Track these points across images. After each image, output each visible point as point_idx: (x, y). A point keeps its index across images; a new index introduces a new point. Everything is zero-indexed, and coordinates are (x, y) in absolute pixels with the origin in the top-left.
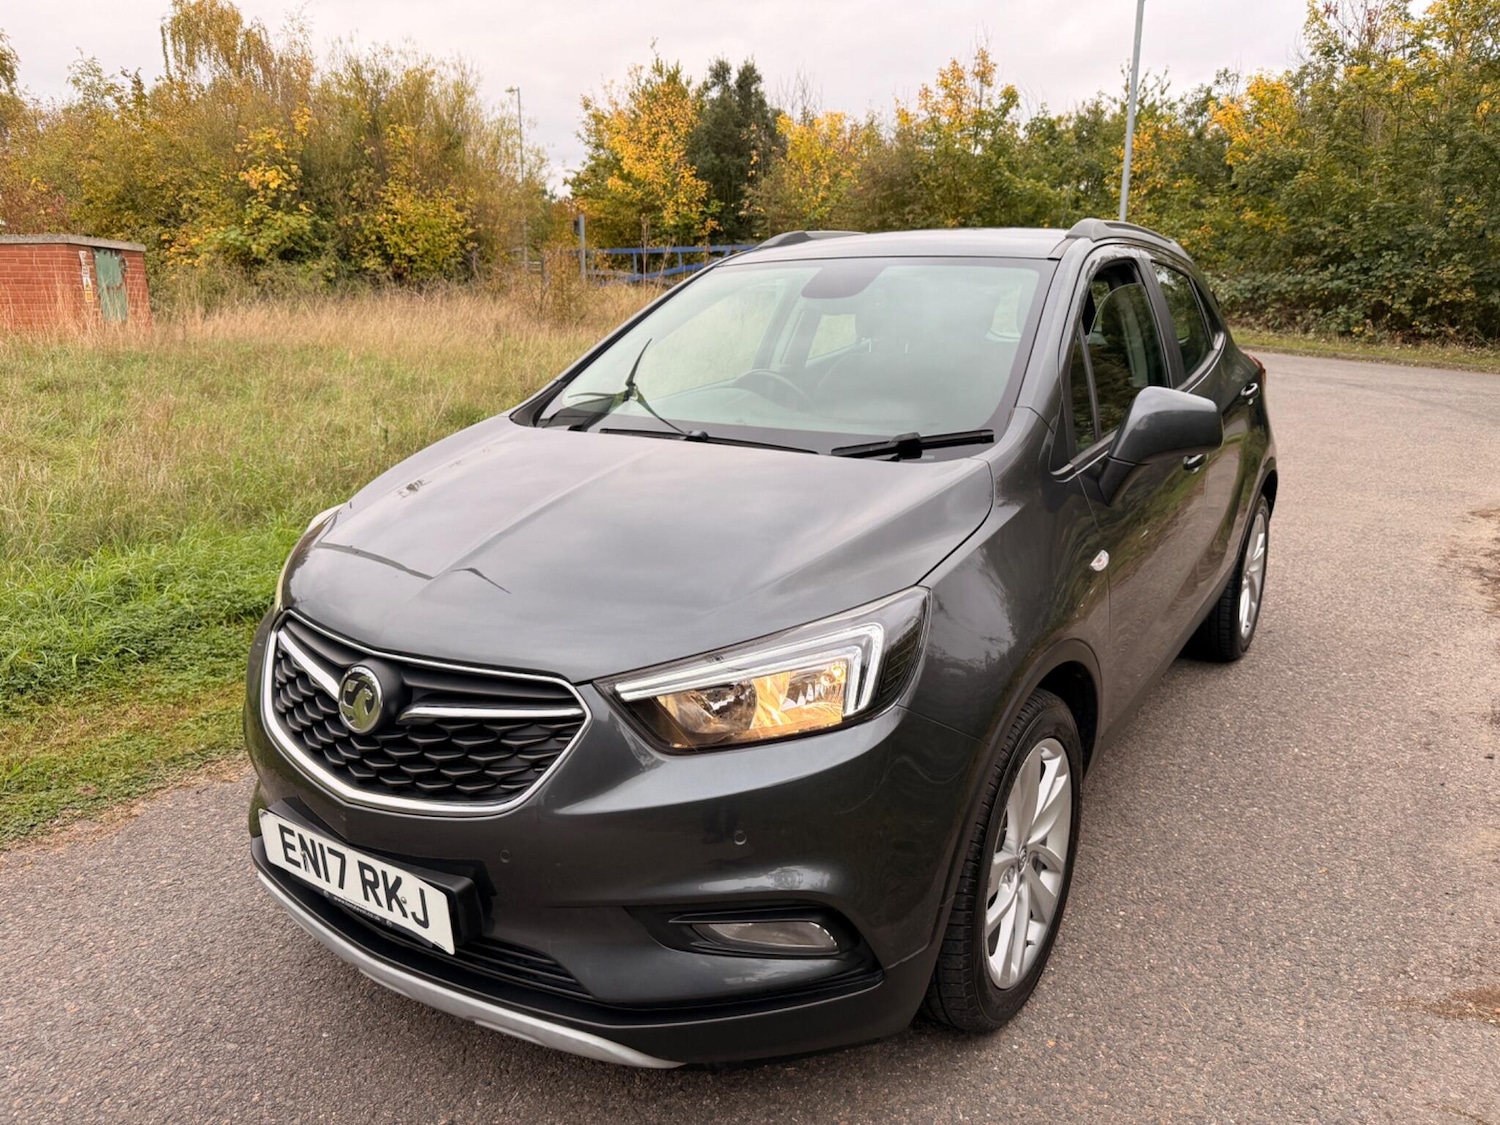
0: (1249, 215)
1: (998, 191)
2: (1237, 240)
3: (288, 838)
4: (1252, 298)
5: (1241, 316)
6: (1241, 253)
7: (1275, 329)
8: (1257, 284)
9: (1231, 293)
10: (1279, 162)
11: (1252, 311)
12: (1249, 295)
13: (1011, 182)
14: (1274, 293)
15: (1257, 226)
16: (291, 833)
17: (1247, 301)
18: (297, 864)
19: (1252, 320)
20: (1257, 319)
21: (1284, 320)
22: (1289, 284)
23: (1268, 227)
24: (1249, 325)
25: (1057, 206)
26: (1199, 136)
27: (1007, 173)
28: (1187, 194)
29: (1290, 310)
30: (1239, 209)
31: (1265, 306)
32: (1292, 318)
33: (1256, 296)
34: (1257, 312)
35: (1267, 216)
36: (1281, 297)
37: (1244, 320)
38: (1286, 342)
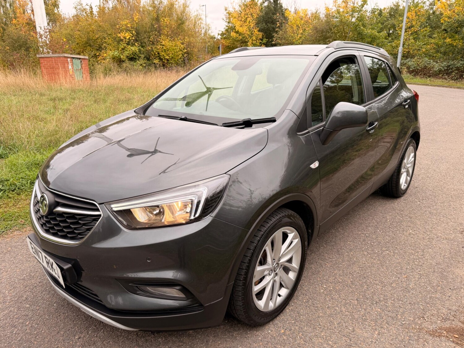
0: (448, 40)
1: (359, 33)
2: (442, 50)
4: (447, 69)
5: (443, 76)
6: (445, 53)
7: (455, 80)
8: (449, 64)
9: (439, 68)
10: (460, 21)
11: (447, 74)
12: (446, 68)
13: (363, 30)
14: (455, 67)
15: (451, 44)
17: (445, 70)
19: (446, 77)
20: (449, 76)
21: (459, 77)
22: (461, 64)
23: (455, 44)
24: (445, 79)
25: (379, 38)
26: (434, 13)
27: (362, 28)
28: (426, 33)
29: (461, 73)
30: (445, 38)
31: (452, 72)
32: (462, 76)
33: (448, 69)
34: (448, 74)
35: (455, 40)
36: (458, 69)
37: (443, 77)
38: (458, 85)
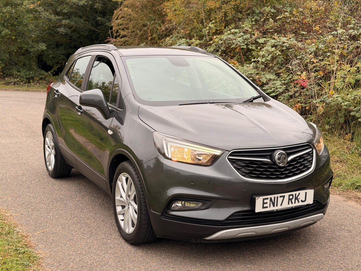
3: (265, 201)
16: (267, 199)
18: (267, 207)
